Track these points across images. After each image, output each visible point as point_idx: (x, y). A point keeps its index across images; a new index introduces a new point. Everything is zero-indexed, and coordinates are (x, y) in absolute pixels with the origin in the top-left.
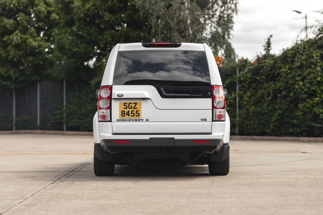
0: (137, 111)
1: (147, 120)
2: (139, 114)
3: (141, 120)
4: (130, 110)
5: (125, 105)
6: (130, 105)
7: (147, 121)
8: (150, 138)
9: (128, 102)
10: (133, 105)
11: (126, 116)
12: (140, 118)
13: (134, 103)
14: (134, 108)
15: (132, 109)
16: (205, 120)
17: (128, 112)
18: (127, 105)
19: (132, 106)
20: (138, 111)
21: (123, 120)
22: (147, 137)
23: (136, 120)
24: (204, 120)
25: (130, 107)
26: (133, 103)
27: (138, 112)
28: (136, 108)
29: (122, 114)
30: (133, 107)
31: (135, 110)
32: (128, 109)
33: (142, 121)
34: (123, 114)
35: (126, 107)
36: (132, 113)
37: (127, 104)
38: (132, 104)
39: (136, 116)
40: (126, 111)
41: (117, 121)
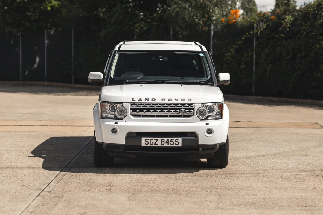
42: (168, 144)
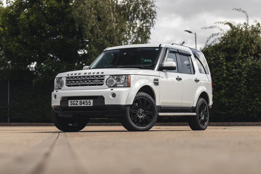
42: (84, 105)
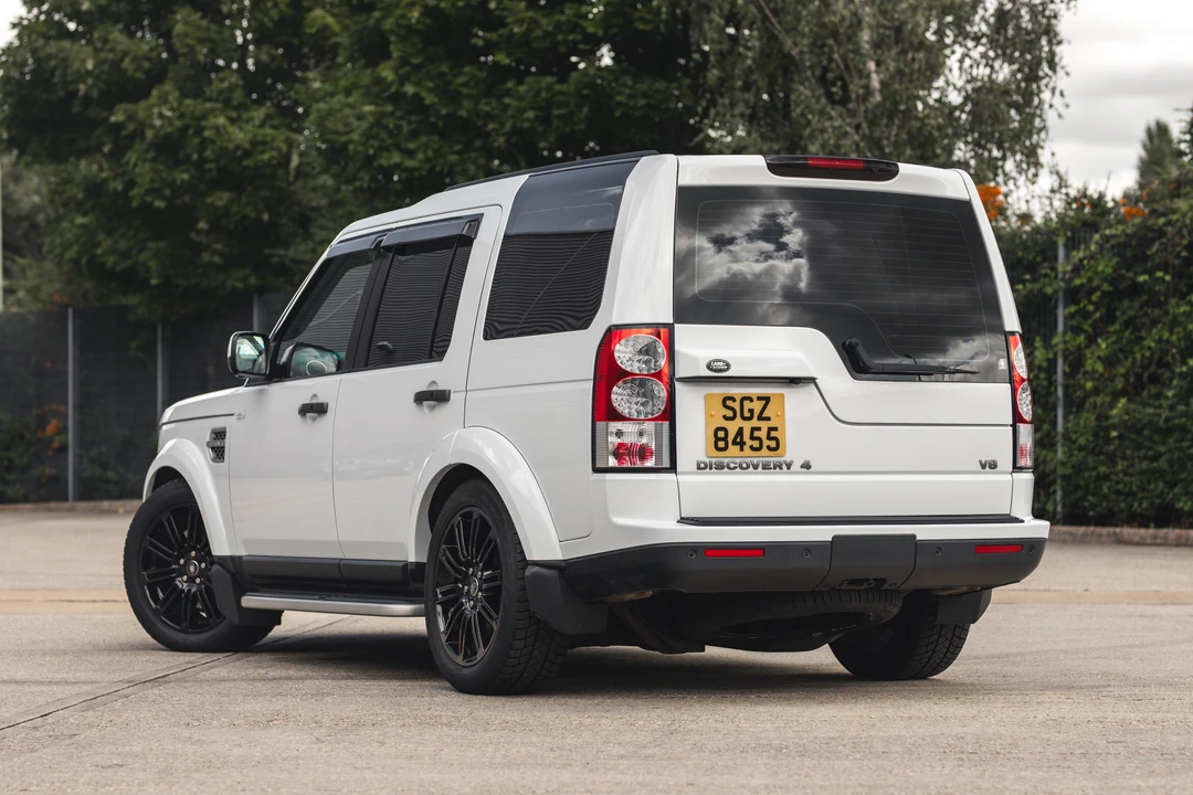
0: (771, 429)
1: (806, 466)
2: (776, 439)
3: (784, 467)
4: (747, 426)
5: (729, 403)
6: (747, 405)
7: (805, 470)
8: (835, 538)
9: (738, 391)
10: (757, 406)
11: (733, 450)
12: (781, 459)
13: (759, 398)
14: (760, 418)
15: (755, 423)
16: (993, 465)
17: (741, 430)
18: (736, 406)
19: (751, 411)
20: (776, 429)
21: (720, 467)
22: (825, 534)
23: (766, 467)
24: (990, 468)
25: (747, 414)
26: (755, 399)
27: (773, 434)
28: (768, 419)
29: (717, 439)
30: (756, 414)
31: (765, 425)
32: (739, 422)
33: (789, 468)
34: (720, 440)
35: (730, 414)
36: (752, 438)
37: (734, 400)
38: (751, 400)
39: (768, 447)
40: (732, 427)
41: (699, 468)
